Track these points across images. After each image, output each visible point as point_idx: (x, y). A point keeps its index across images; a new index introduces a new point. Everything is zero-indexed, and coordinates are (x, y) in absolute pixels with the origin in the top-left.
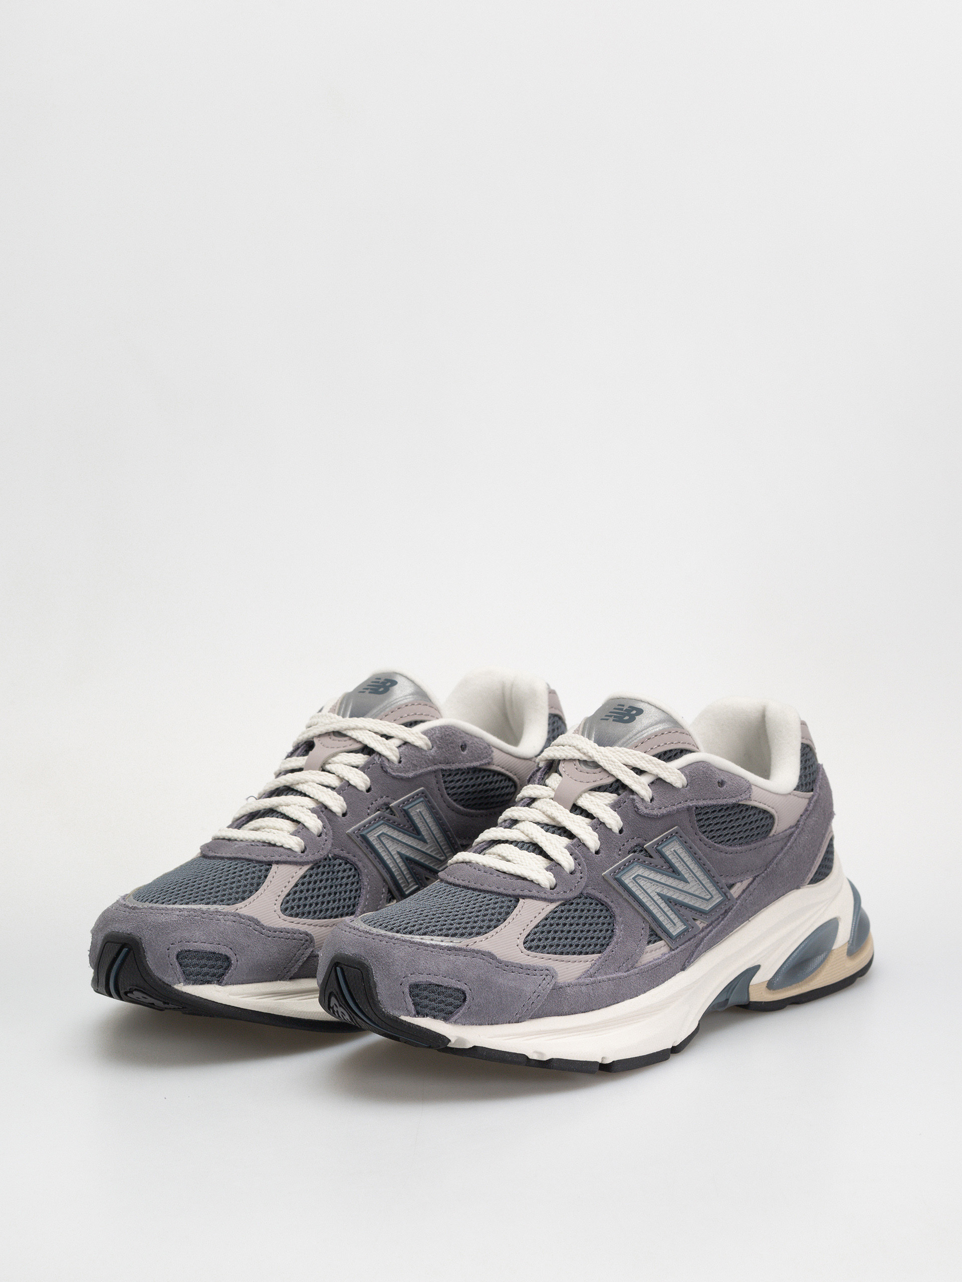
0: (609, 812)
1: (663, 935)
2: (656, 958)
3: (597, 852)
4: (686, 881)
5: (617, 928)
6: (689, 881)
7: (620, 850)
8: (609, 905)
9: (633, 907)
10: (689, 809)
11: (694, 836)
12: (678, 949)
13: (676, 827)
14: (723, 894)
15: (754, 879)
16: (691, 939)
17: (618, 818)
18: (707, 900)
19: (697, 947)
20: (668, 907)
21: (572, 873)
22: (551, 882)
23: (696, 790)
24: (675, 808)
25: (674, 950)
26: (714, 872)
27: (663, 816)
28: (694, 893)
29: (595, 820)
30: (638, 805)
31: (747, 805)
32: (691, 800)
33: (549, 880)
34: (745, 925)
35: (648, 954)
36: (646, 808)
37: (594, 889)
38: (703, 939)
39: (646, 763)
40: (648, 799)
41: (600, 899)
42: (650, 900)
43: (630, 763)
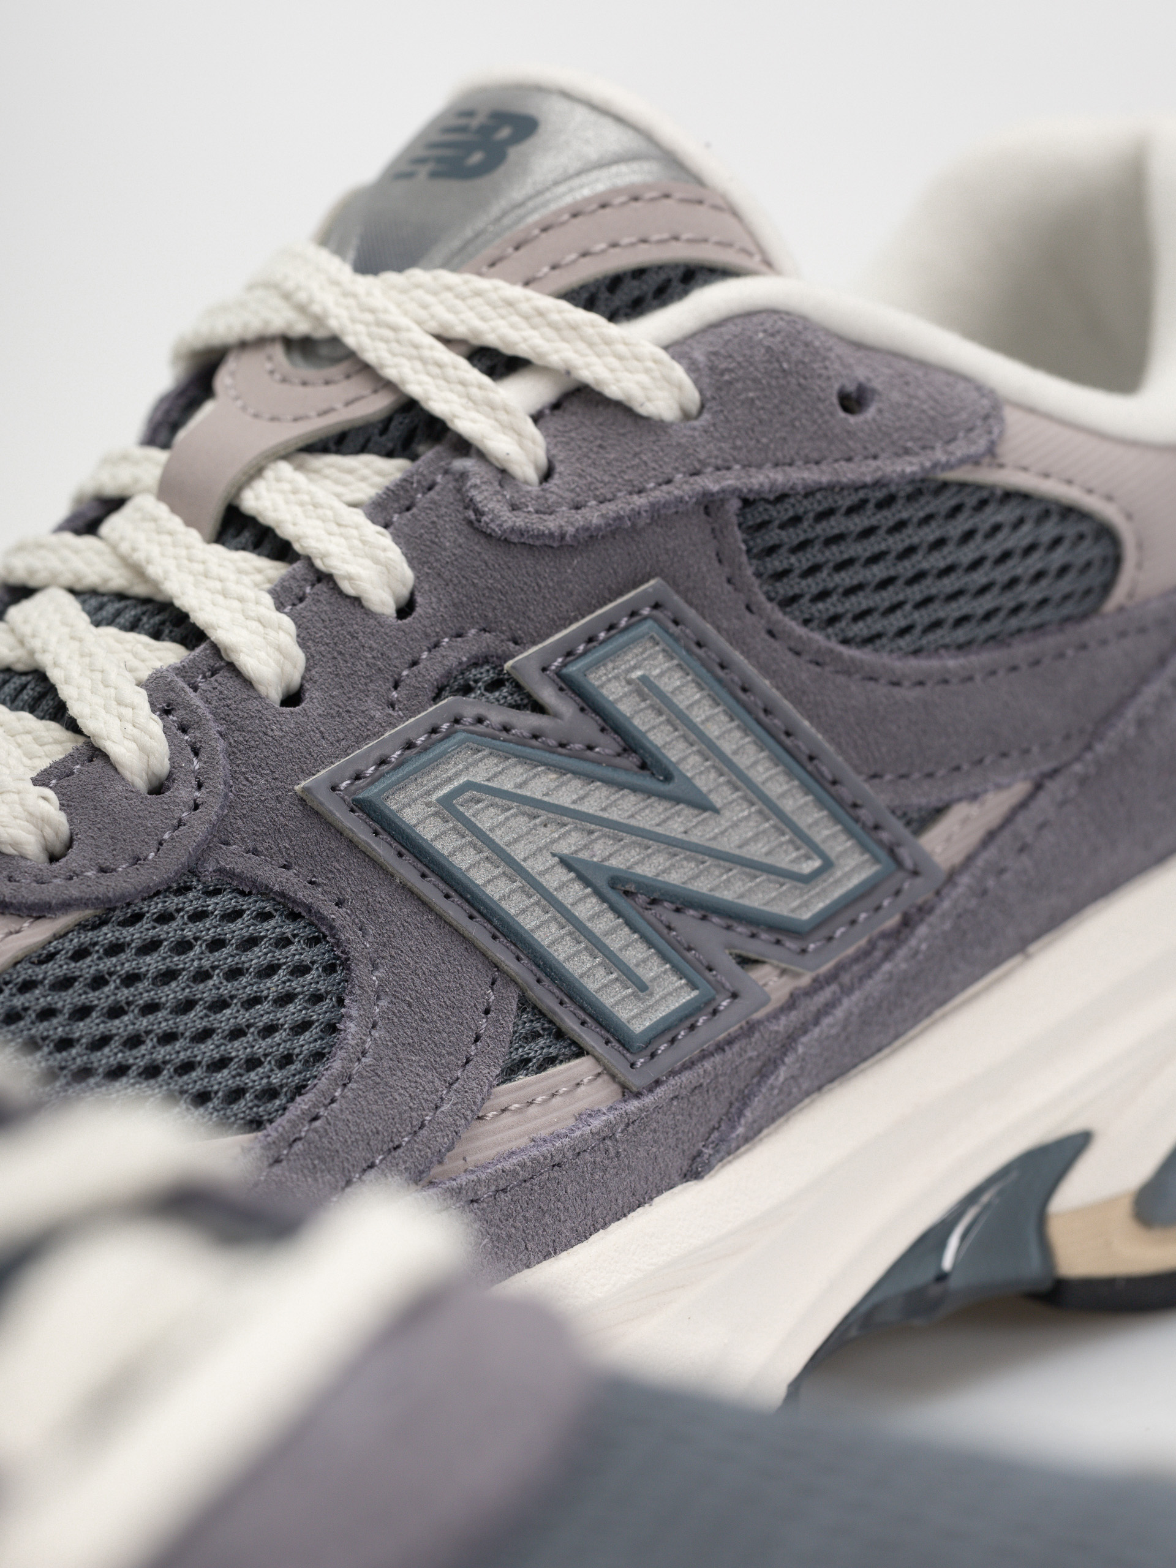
0: (354, 532)
1: (589, 1037)
2: (544, 1133)
3: (292, 699)
4: (702, 805)
5: (354, 1013)
6: (718, 805)
7: (396, 686)
8: (323, 918)
9: (441, 919)
10: (709, 504)
11: (739, 618)
12: (660, 1091)
13: (652, 582)
14: (883, 854)
15: (1038, 787)
16: (730, 1042)
17: (394, 554)
18: (807, 880)
19: (763, 1073)
20: (610, 915)
21: (158, 788)
22: (49, 832)
23: (738, 429)
24: (639, 501)
25: (638, 1095)
26: (834, 759)
27: (590, 538)
28: (744, 853)
29: (297, 565)
30: (478, 498)
31: (979, 487)
32: (718, 469)
33: (39, 822)
34: (1006, 975)
35: (507, 1119)
36: (514, 507)
37: (255, 852)
38: (789, 1041)
39: (522, 324)
40: (527, 469)
41: (283, 895)
42: (522, 888)
43: (460, 330)
